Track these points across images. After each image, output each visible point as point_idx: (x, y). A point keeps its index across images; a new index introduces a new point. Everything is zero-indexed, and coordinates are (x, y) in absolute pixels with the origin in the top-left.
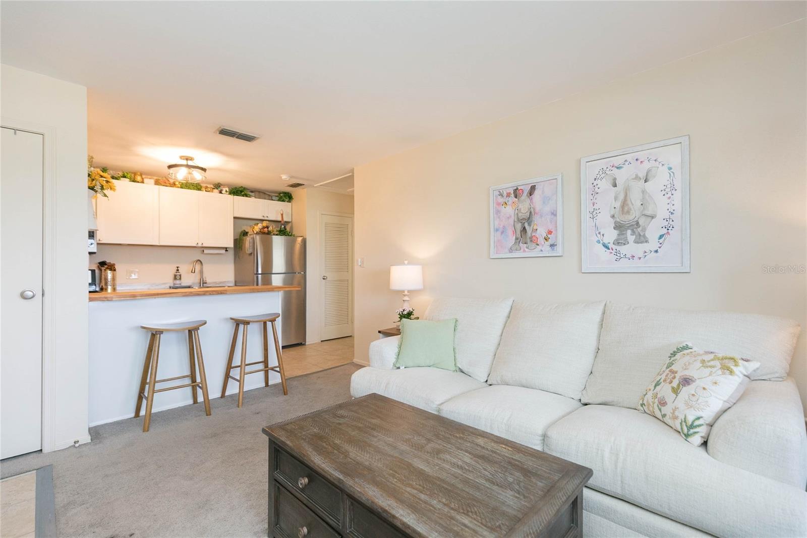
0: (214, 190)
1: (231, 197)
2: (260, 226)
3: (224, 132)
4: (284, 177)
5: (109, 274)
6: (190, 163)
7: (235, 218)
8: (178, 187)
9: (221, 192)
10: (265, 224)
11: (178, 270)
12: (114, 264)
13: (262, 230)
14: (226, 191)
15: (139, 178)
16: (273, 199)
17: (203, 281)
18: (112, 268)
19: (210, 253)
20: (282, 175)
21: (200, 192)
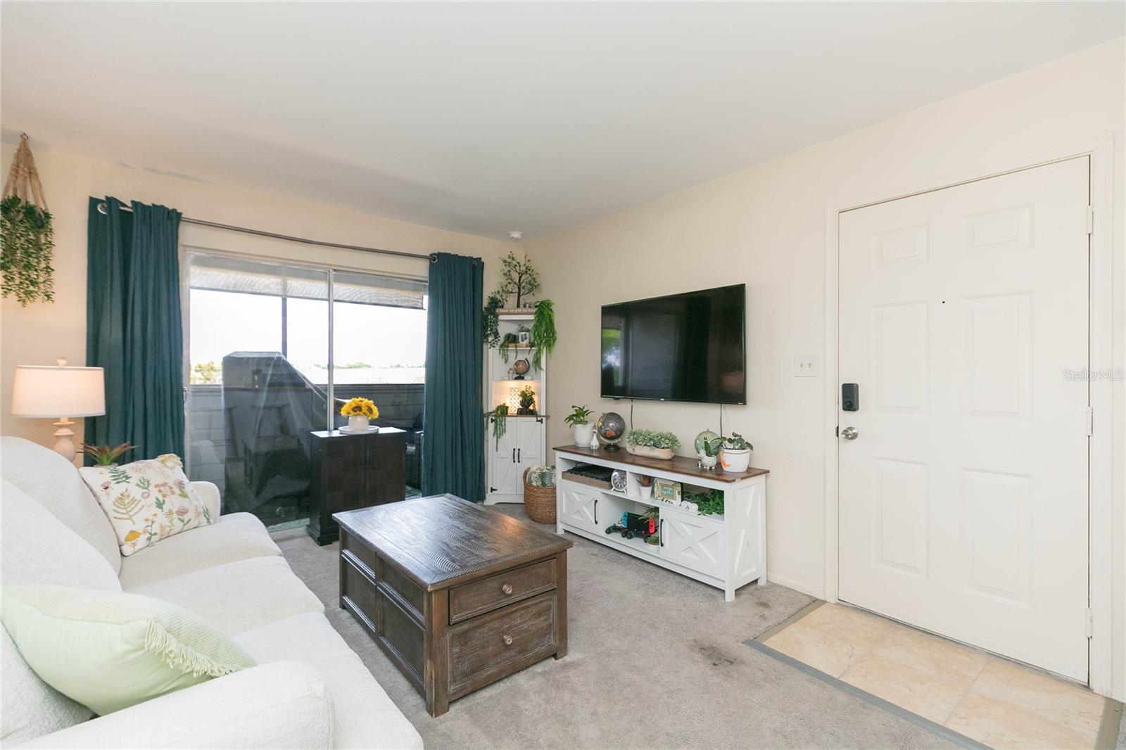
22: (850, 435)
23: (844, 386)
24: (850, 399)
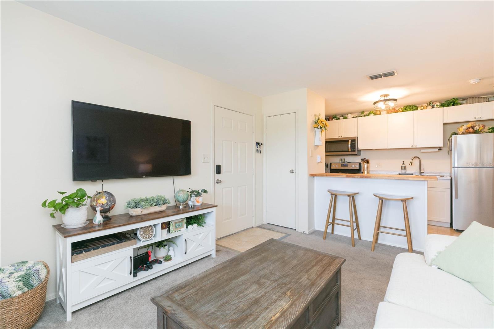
0: (428, 107)
1: (442, 108)
2: (465, 127)
3: (373, 78)
4: (472, 82)
5: (366, 165)
6: (388, 98)
7: (444, 124)
8: (401, 112)
9: (433, 107)
10: (470, 125)
11: (403, 163)
12: (369, 160)
13: (467, 131)
14: (437, 105)
15: (378, 112)
16: (489, 100)
17: (421, 171)
18: (367, 162)
19: (427, 151)
20: (470, 81)
21: (417, 111)
22: (218, 182)
23: (217, 165)
24: (218, 170)
